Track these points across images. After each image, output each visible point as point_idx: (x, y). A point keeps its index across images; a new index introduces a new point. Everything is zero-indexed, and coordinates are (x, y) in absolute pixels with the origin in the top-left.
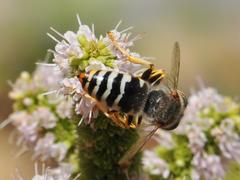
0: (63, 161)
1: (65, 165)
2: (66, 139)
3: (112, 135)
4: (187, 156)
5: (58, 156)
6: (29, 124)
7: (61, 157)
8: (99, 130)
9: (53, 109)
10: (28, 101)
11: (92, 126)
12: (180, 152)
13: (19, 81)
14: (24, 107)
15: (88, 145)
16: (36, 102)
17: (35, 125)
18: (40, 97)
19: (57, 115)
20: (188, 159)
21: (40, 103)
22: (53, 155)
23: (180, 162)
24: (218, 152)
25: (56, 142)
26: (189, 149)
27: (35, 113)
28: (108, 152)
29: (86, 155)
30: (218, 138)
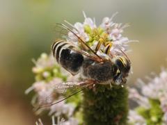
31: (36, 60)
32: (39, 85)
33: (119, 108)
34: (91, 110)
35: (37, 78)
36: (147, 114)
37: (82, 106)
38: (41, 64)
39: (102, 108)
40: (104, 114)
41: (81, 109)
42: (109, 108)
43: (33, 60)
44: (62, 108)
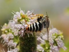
0: (16, 47)
1: (16, 48)
2: (16, 41)
3: (28, 40)
4: (49, 46)
5: (14, 46)
6: (6, 37)
7: (15, 46)
8: (25, 39)
9: (13, 33)
10: (6, 31)
11: (23, 37)
12: (47, 45)
13: (4, 26)
14: (5, 33)
15: (22, 43)
16: (8, 31)
17: (8, 38)
18: (10, 30)
19: (14, 35)
20: (49, 47)
21: (9, 32)
22: (13, 46)
23: (47, 48)
24: (57, 45)
25: (14, 42)
26: (49, 44)
27: (8, 34)
28: (28, 45)
29: (22, 46)
30: (57, 41)
31: (3, 26)
32: (4, 36)
33: (33, 44)
34: (23, 45)
35: (3, 33)
36: (44, 46)
37: (19, 43)
38: (4, 28)
39: (27, 45)
40: (27, 47)
41: (19, 45)
42: (29, 45)
43: (1, 26)
44: (12, 44)
